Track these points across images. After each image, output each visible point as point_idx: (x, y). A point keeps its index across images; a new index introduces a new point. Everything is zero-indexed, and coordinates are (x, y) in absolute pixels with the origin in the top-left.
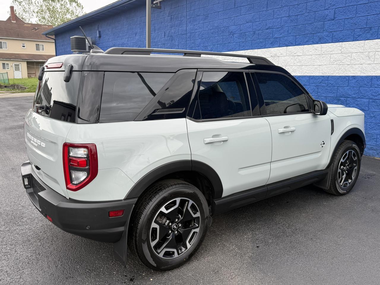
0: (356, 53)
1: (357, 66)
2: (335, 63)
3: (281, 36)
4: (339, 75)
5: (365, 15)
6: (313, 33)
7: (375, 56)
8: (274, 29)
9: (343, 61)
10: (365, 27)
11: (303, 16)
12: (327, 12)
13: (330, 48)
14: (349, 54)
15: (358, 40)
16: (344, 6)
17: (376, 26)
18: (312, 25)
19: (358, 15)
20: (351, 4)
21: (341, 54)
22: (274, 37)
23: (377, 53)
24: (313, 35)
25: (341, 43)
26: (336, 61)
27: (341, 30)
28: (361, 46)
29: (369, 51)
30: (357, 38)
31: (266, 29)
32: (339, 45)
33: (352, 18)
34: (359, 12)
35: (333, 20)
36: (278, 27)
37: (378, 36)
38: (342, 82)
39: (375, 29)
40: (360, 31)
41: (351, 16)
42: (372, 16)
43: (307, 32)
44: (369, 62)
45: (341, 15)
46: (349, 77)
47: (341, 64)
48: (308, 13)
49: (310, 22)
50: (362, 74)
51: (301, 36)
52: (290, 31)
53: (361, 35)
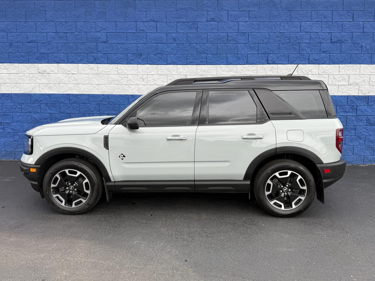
0: (131, 75)
1: (134, 86)
2: (114, 83)
3: (49, 52)
4: (118, 94)
5: (134, 42)
6: (87, 52)
7: (147, 78)
8: (39, 44)
9: (120, 82)
10: (136, 53)
11: (74, 35)
12: (99, 34)
13: (106, 68)
14: (126, 76)
15: (131, 64)
16: (115, 31)
17: (145, 53)
18: (85, 45)
19: (128, 42)
20: (121, 31)
21: (118, 75)
22: (40, 52)
23: (149, 76)
24: (87, 54)
25: (117, 65)
26: (114, 81)
27: (114, 53)
28: (135, 69)
29: (143, 74)
30: (130, 62)
31: (28, 42)
32: (115, 67)
33: (123, 44)
34: (129, 40)
35: (106, 43)
36: (43, 42)
37: (148, 62)
38: (122, 100)
39: (144, 56)
40: (133, 56)
41: (122, 42)
42: (141, 44)
43: (79, 51)
44: (143, 83)
45: (113, 39)
46: (128, 95)
47: (119, 84)
48: (79, 32)
49: (82, 42)
50: (139, 93)
51: (73, 54)
52: (59, 48)
53: (133, 59)
